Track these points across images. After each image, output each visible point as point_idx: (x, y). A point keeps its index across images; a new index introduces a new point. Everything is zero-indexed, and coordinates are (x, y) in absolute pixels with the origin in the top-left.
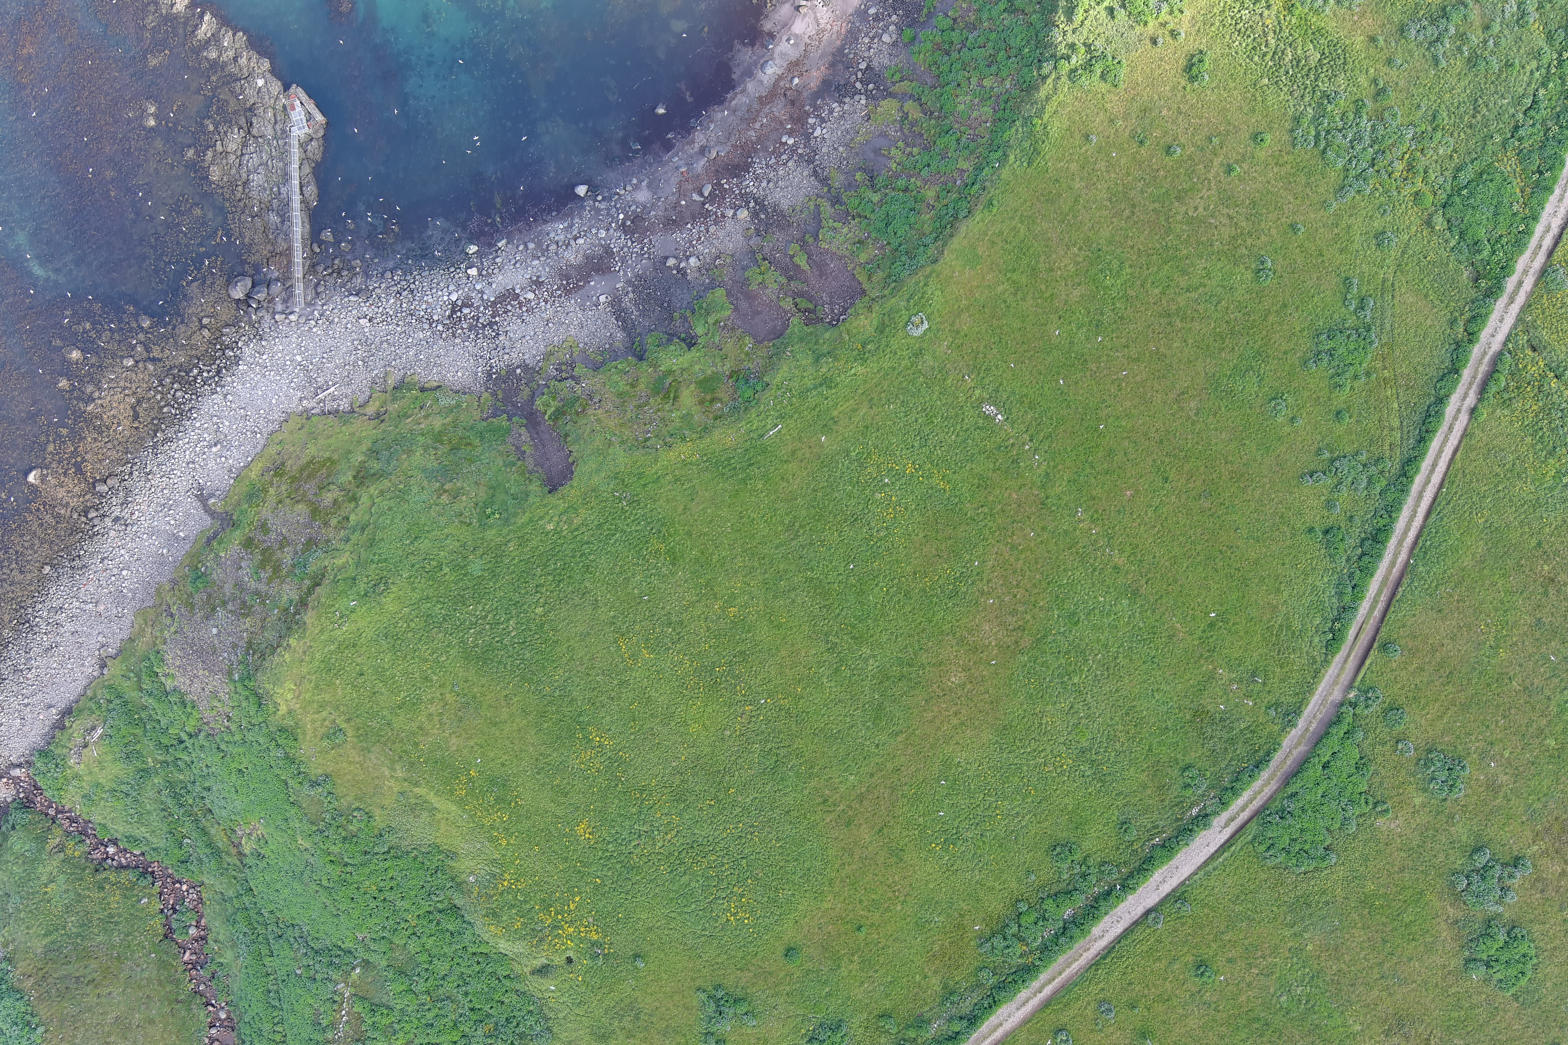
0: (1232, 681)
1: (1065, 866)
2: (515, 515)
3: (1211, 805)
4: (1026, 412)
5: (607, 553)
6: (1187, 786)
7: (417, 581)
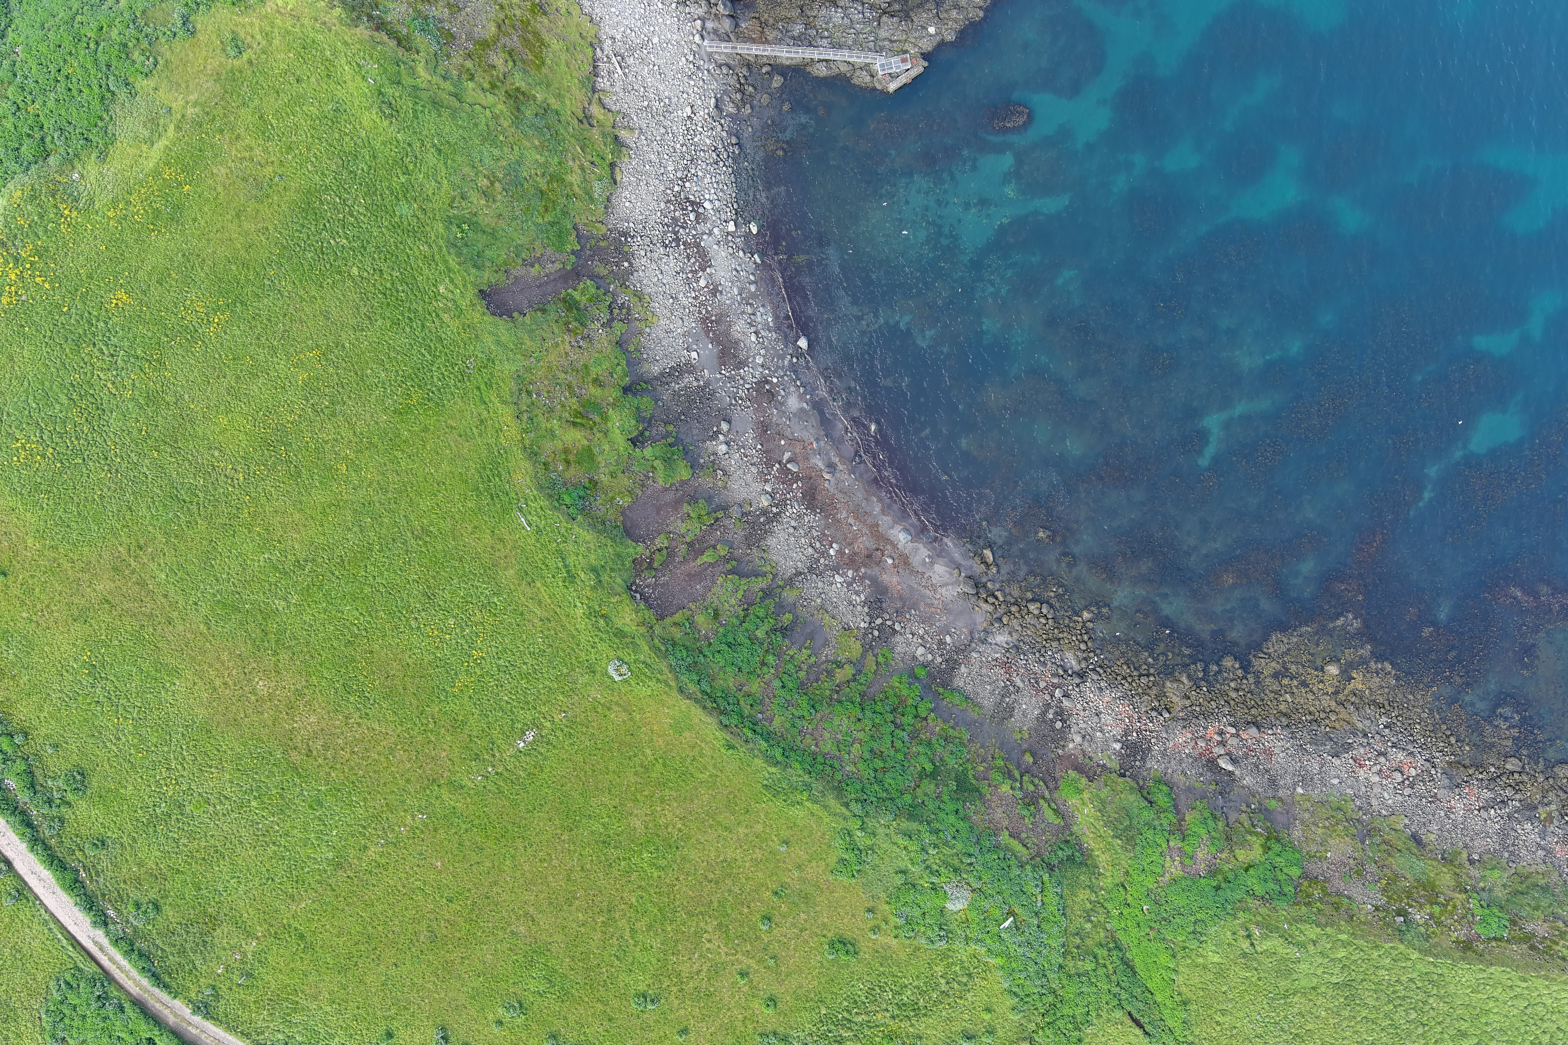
0: (244, 954)
1: (60, 783)
2: (459, 254)
3: (117, 929)
4: (525, 770)
5: (411, 344)
6: (138, 905)
7: (393, 147)
